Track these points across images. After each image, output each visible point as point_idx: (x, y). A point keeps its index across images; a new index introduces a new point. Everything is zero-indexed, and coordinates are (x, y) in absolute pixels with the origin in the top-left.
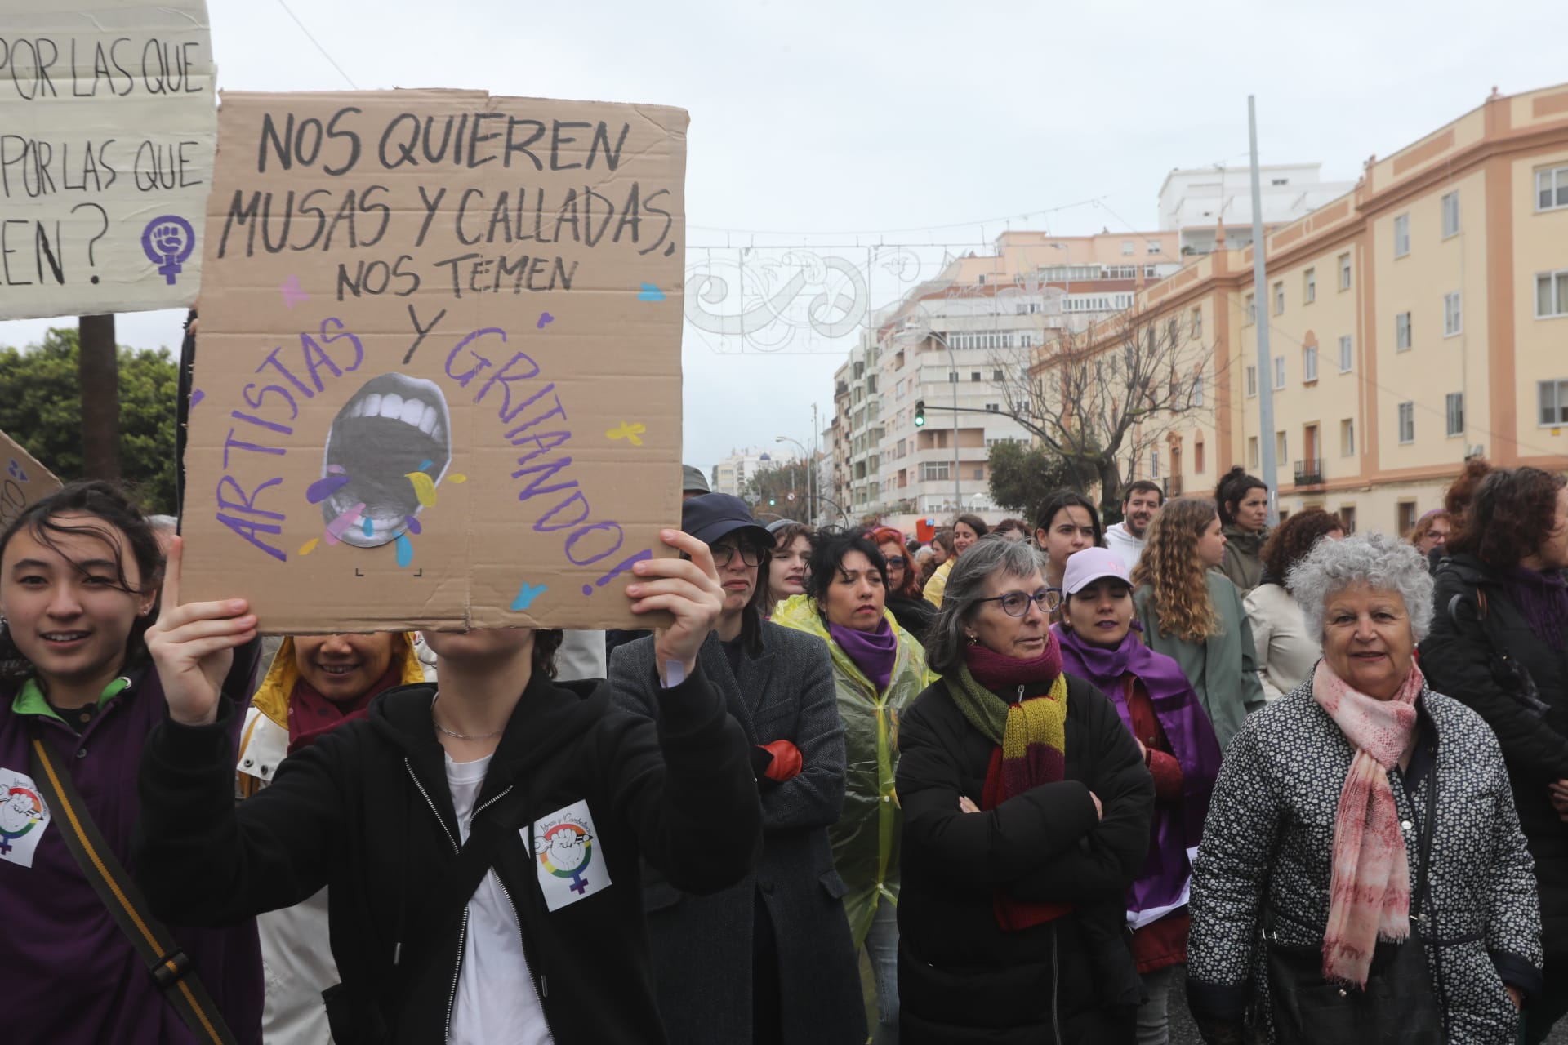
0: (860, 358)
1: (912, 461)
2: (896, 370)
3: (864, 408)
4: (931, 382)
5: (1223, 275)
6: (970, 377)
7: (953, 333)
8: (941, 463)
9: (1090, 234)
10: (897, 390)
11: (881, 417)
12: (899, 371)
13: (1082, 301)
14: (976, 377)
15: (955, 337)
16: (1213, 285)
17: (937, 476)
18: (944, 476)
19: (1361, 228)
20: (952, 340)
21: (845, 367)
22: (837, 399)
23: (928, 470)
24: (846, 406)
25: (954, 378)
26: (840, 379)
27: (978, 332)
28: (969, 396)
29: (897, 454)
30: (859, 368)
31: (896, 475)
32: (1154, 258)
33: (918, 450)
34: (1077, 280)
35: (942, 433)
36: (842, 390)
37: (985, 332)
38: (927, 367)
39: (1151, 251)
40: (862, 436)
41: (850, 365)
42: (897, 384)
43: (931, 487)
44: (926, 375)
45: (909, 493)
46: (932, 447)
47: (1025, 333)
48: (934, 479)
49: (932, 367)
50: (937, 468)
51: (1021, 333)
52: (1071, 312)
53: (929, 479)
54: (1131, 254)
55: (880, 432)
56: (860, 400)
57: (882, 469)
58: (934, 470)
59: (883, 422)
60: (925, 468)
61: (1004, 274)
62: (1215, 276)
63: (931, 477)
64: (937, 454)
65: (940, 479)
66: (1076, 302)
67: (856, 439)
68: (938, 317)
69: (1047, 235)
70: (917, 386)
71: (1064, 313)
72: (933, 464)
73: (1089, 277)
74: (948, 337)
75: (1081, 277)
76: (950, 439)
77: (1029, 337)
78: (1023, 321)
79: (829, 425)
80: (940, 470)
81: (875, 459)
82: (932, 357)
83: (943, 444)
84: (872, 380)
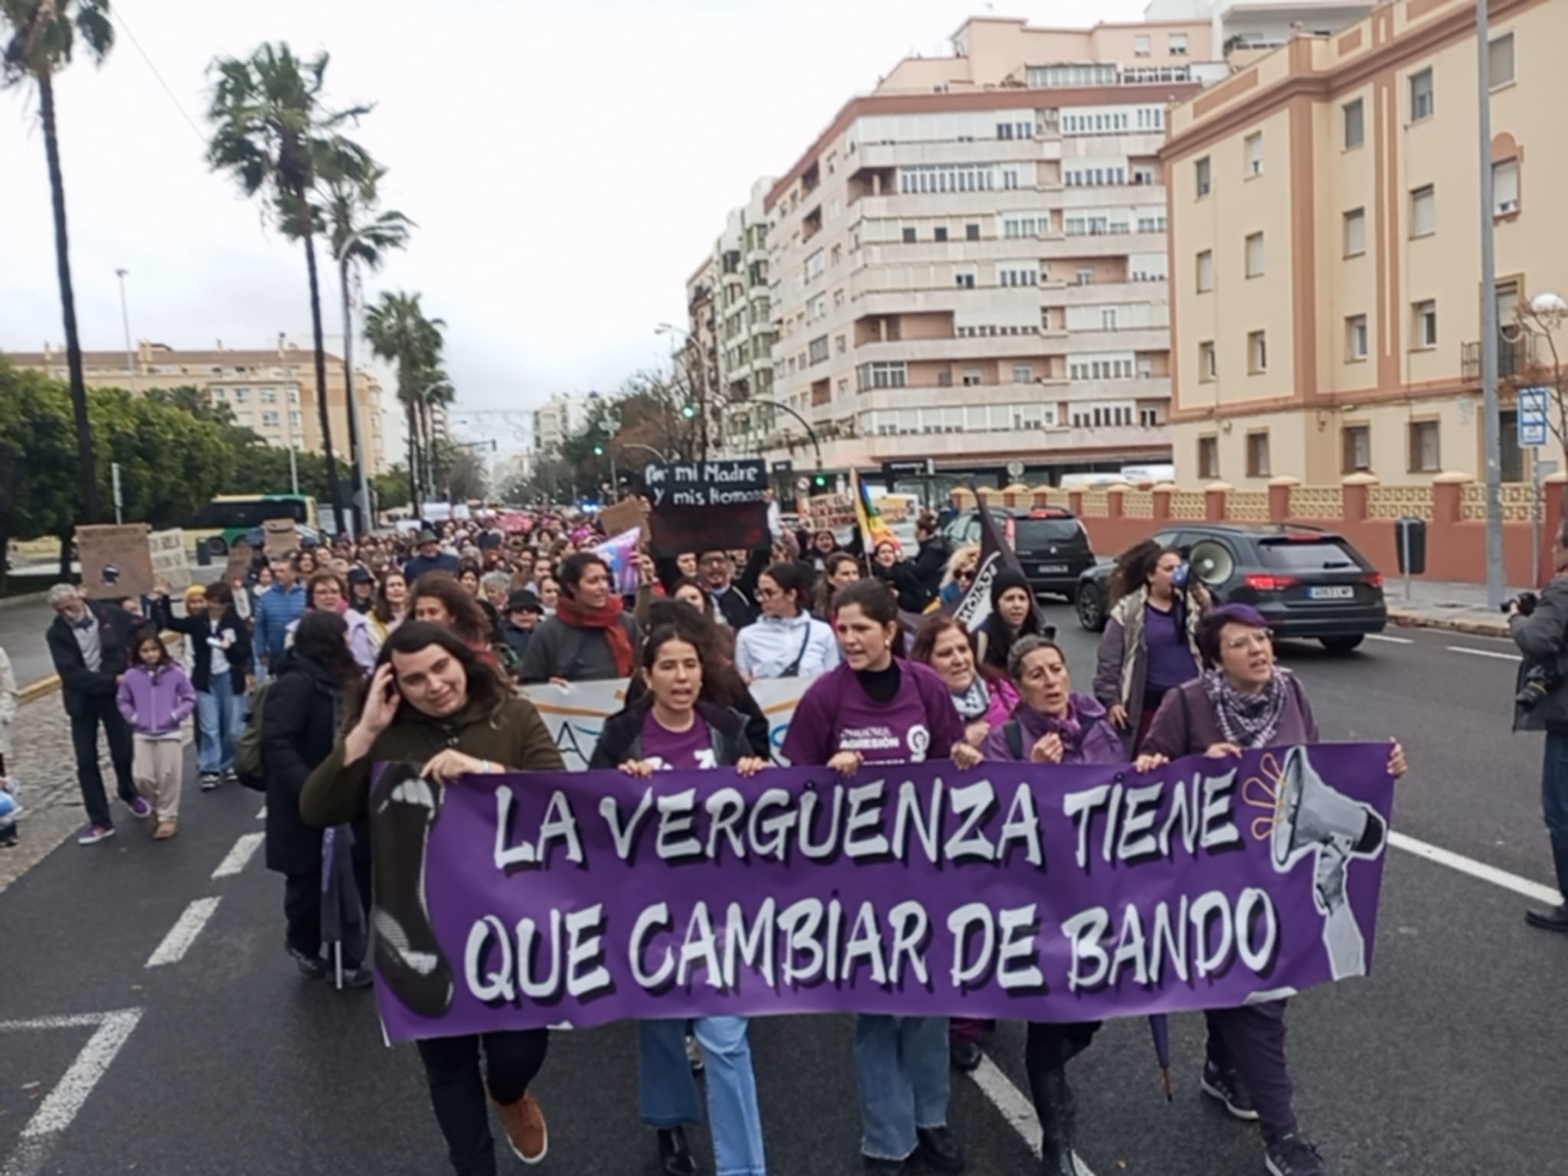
0: (735, 246)
1: (840, 367)
2: (805, 241)
3: (744, 309)
4: (876, 243)
5: (1306, 75)
6: (932, 235)
7: (905, 168)
8: (893, 364)
9: (1087, 24)
10: (806, 269)
11: (775, 314)
12: (810, 242)
13: (1090, 119)
14: (941, 235)
15: (909, 174)
16: (1291, 90)
17: (889, 382)
18: (899, 383)
19: (1469, 21)
20: (905, 178)
21: (709, 262)
22: (693, 310)
23: (876, 374)
24: (707, 316)
25: (909, 236)
26: (697, 283)
27: (943, 166)
28: (932, 263)
29: (808, 359)
30: (731, 260)
31: (809, 389)
32: (1181, 60)
33: (856, 346)
34: (1083, 85)
35: (892, 319)
36: (700, 298)
37: (952, 166)
38: (869, 220)
39: (1173, 51)
40: (740, 347)
41: (716, 257)
42: (806, 261)
43: (880, 398)
44: (867, 232)
45: (836, 410)
46: (878, 339)
47: (1009, 168)
48: (885, 386)
49: (878, 219)
50: (889, 370)
51: (1004, 167)
52: (1074, 136)
53: (877, 386)
54: (1147, 54)
55: (773, 337)
56: (733, 300)
57: (777, 385)
58: (885, 374)
59: (780, 322)
60: (872, 370)
61: (971, 82)
62: (1296, 75)
63: (880, 384)
64: (884, 350)
65: (894, 386)
66: (1082, 119)
67: (729, 353)
68: (884, 143)
69: (1031, 24)
70: (851, 252)
71: (1066, 136)
72: (883, 364)
73: (1099, 81)
74: (899, 174)
75: (1088, 82)
76: (904, 327)
77: (1014, 174)
78: (1009, 149)
79: (682, 344)
80: (893, 373)
81: (768, 373)
82: (875, 204)
83: (894, 336)
84: (755, 269)
